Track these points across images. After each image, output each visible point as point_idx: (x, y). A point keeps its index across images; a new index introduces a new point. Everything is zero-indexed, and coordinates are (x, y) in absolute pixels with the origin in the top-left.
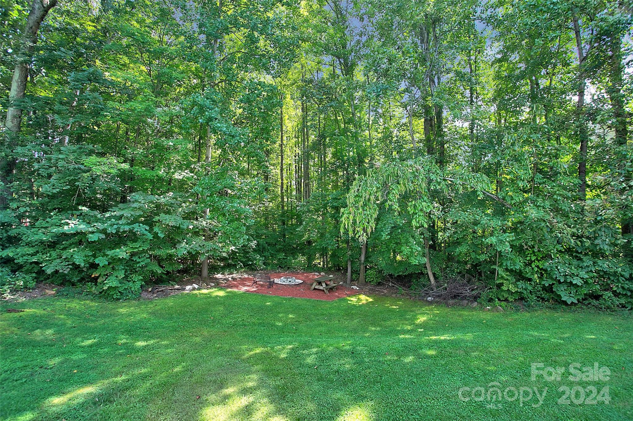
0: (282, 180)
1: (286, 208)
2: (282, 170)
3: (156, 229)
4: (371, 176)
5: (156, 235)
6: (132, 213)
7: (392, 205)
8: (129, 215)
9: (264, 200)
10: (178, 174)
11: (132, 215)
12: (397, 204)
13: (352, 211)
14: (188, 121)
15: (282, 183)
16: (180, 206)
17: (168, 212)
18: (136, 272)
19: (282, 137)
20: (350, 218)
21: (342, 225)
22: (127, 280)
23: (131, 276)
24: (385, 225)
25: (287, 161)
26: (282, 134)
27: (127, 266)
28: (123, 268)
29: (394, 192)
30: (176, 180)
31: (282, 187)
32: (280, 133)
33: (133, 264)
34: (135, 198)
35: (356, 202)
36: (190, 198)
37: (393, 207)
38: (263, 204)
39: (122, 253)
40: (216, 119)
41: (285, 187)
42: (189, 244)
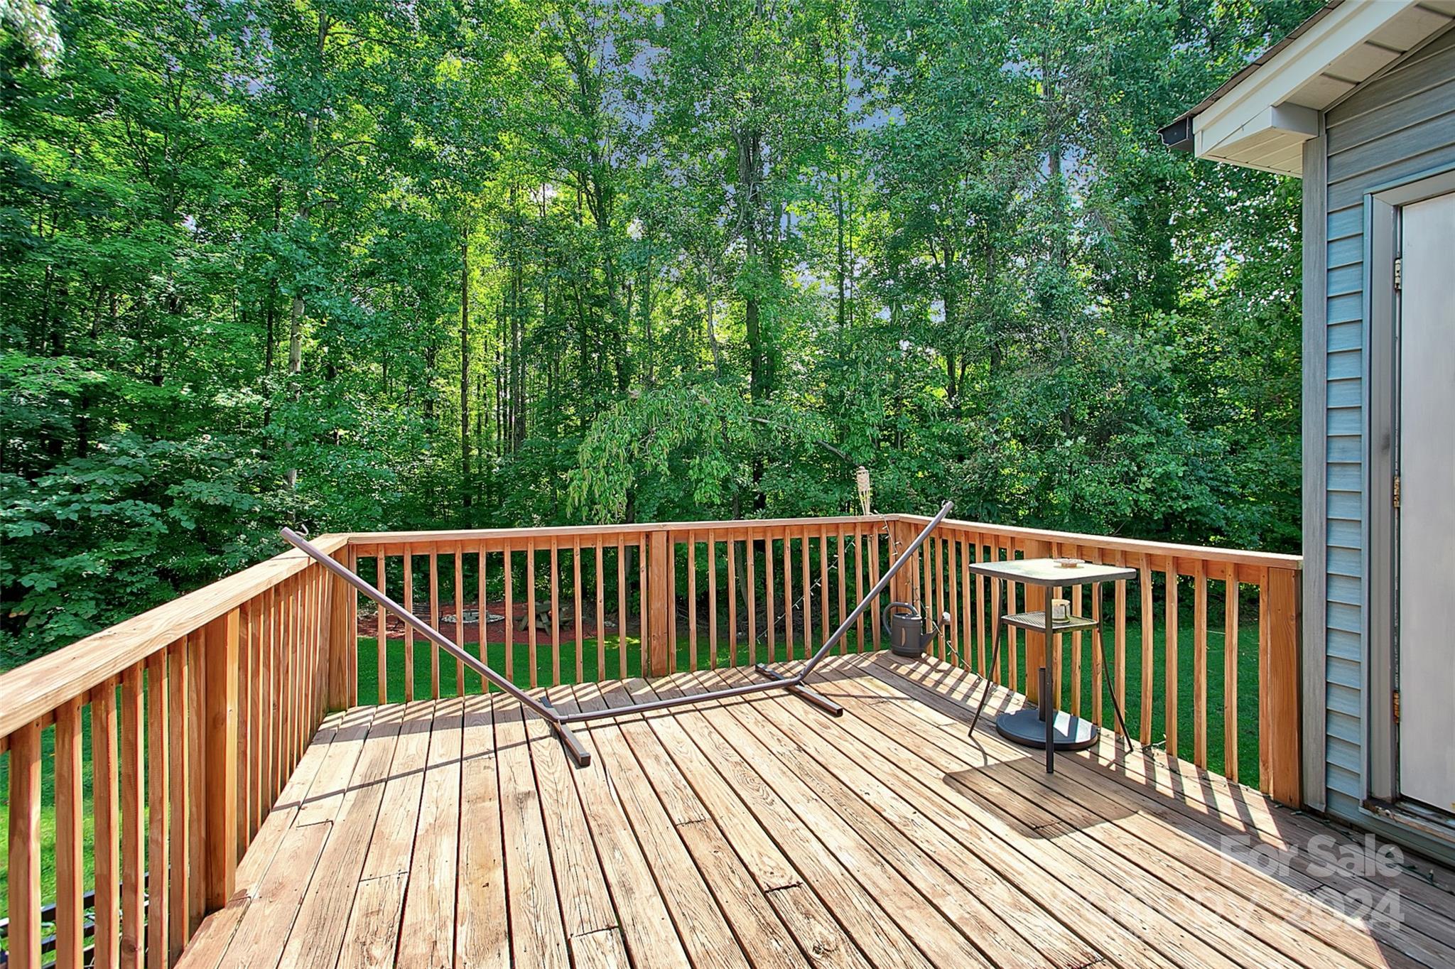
0: (465, 409)
1: (474, 470)
2: (464, 387)
3: (174, 513)
4: (623, 413)
5: (174, 524)
6: (117, 477)
7: (657, 465)
8: (110, 483)
9: (423, 451)
10: (224, 395)
11: (116, 483)
12: (666, 463)
13: (588, 477)
14: (253, 286)
15: (465, 417)
16: (230, 462)
17: (200, 477)
18: (122, 605)
19: (465, 316)
20: (583, 487)
21: (570, 500)
22: (99, 624)
23: (109, 614)
24: (648, 500)
25: (477, 367)
26: (465, 309)
27: (99, 593)
28: (91, 595)
29: (661, 442)
30: (219, 409)
31: (465, 426)
32: (461, 308)
33: (116, 587)
34: (121, 445)
35: (596, 459)
36: (254, 448)
37: (659, 469)
38: (421, 461)
39: (93, 564)
40: (318, 289)
41: (472, 423)
42: (252, 543)
